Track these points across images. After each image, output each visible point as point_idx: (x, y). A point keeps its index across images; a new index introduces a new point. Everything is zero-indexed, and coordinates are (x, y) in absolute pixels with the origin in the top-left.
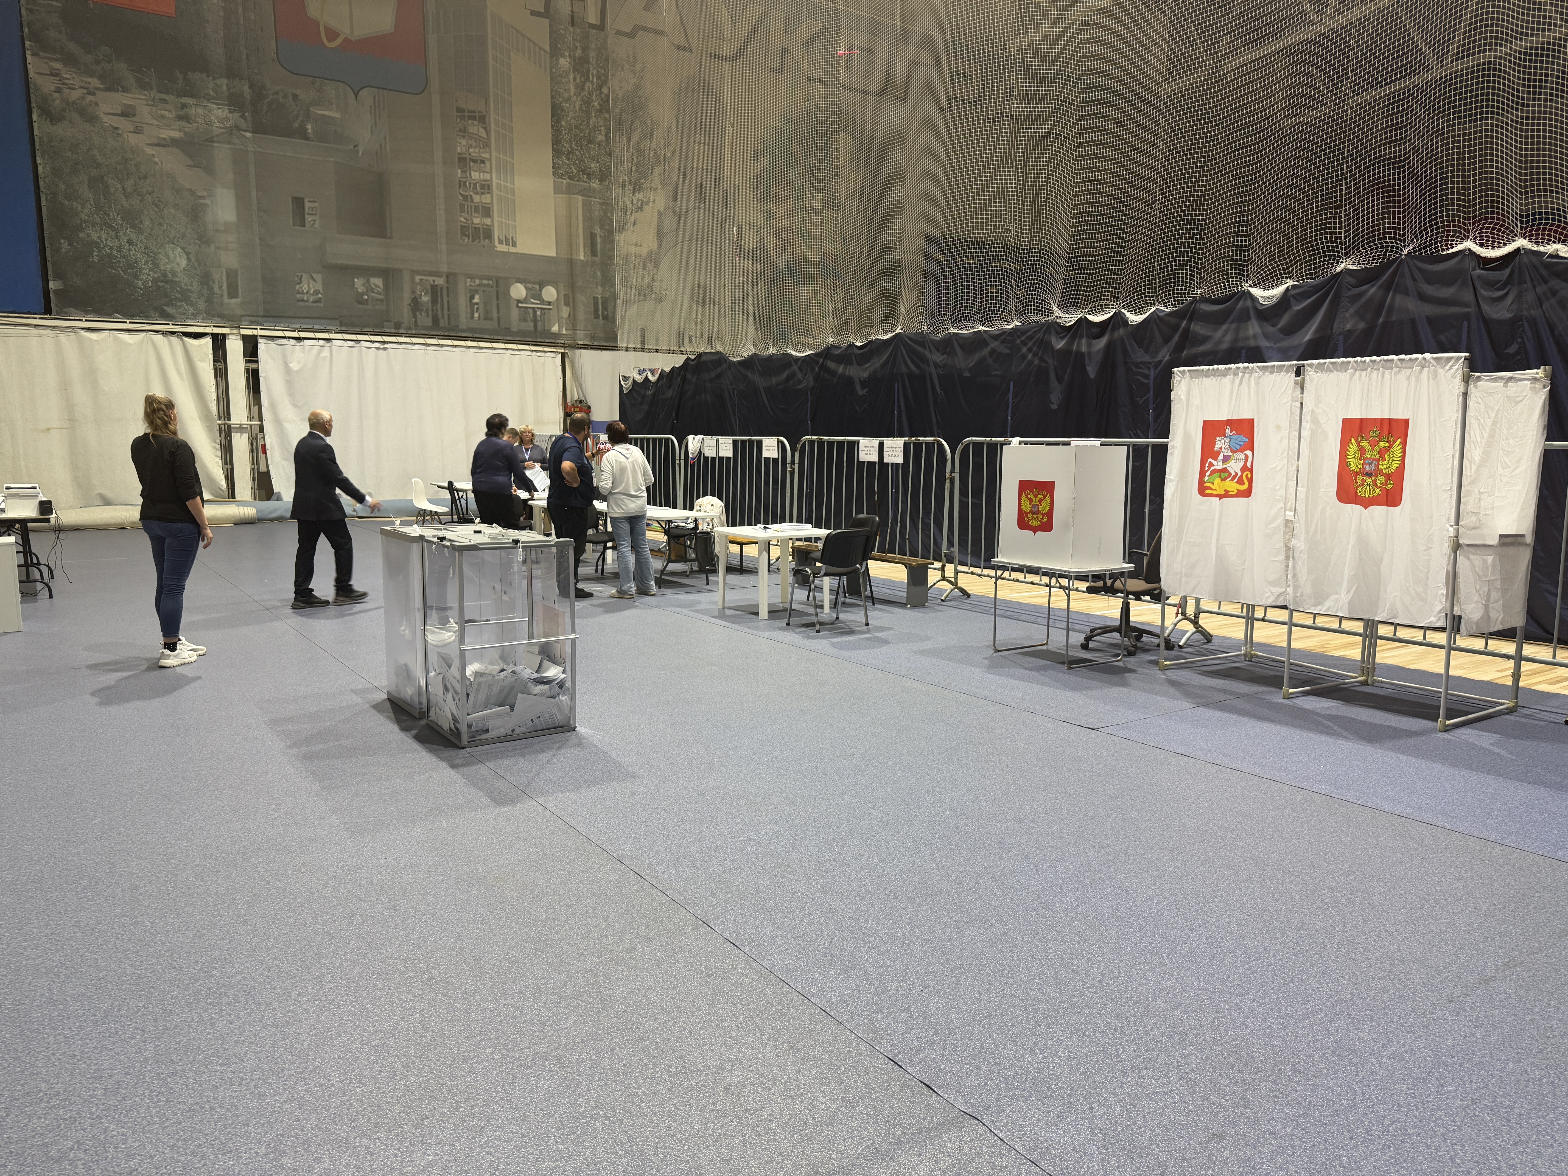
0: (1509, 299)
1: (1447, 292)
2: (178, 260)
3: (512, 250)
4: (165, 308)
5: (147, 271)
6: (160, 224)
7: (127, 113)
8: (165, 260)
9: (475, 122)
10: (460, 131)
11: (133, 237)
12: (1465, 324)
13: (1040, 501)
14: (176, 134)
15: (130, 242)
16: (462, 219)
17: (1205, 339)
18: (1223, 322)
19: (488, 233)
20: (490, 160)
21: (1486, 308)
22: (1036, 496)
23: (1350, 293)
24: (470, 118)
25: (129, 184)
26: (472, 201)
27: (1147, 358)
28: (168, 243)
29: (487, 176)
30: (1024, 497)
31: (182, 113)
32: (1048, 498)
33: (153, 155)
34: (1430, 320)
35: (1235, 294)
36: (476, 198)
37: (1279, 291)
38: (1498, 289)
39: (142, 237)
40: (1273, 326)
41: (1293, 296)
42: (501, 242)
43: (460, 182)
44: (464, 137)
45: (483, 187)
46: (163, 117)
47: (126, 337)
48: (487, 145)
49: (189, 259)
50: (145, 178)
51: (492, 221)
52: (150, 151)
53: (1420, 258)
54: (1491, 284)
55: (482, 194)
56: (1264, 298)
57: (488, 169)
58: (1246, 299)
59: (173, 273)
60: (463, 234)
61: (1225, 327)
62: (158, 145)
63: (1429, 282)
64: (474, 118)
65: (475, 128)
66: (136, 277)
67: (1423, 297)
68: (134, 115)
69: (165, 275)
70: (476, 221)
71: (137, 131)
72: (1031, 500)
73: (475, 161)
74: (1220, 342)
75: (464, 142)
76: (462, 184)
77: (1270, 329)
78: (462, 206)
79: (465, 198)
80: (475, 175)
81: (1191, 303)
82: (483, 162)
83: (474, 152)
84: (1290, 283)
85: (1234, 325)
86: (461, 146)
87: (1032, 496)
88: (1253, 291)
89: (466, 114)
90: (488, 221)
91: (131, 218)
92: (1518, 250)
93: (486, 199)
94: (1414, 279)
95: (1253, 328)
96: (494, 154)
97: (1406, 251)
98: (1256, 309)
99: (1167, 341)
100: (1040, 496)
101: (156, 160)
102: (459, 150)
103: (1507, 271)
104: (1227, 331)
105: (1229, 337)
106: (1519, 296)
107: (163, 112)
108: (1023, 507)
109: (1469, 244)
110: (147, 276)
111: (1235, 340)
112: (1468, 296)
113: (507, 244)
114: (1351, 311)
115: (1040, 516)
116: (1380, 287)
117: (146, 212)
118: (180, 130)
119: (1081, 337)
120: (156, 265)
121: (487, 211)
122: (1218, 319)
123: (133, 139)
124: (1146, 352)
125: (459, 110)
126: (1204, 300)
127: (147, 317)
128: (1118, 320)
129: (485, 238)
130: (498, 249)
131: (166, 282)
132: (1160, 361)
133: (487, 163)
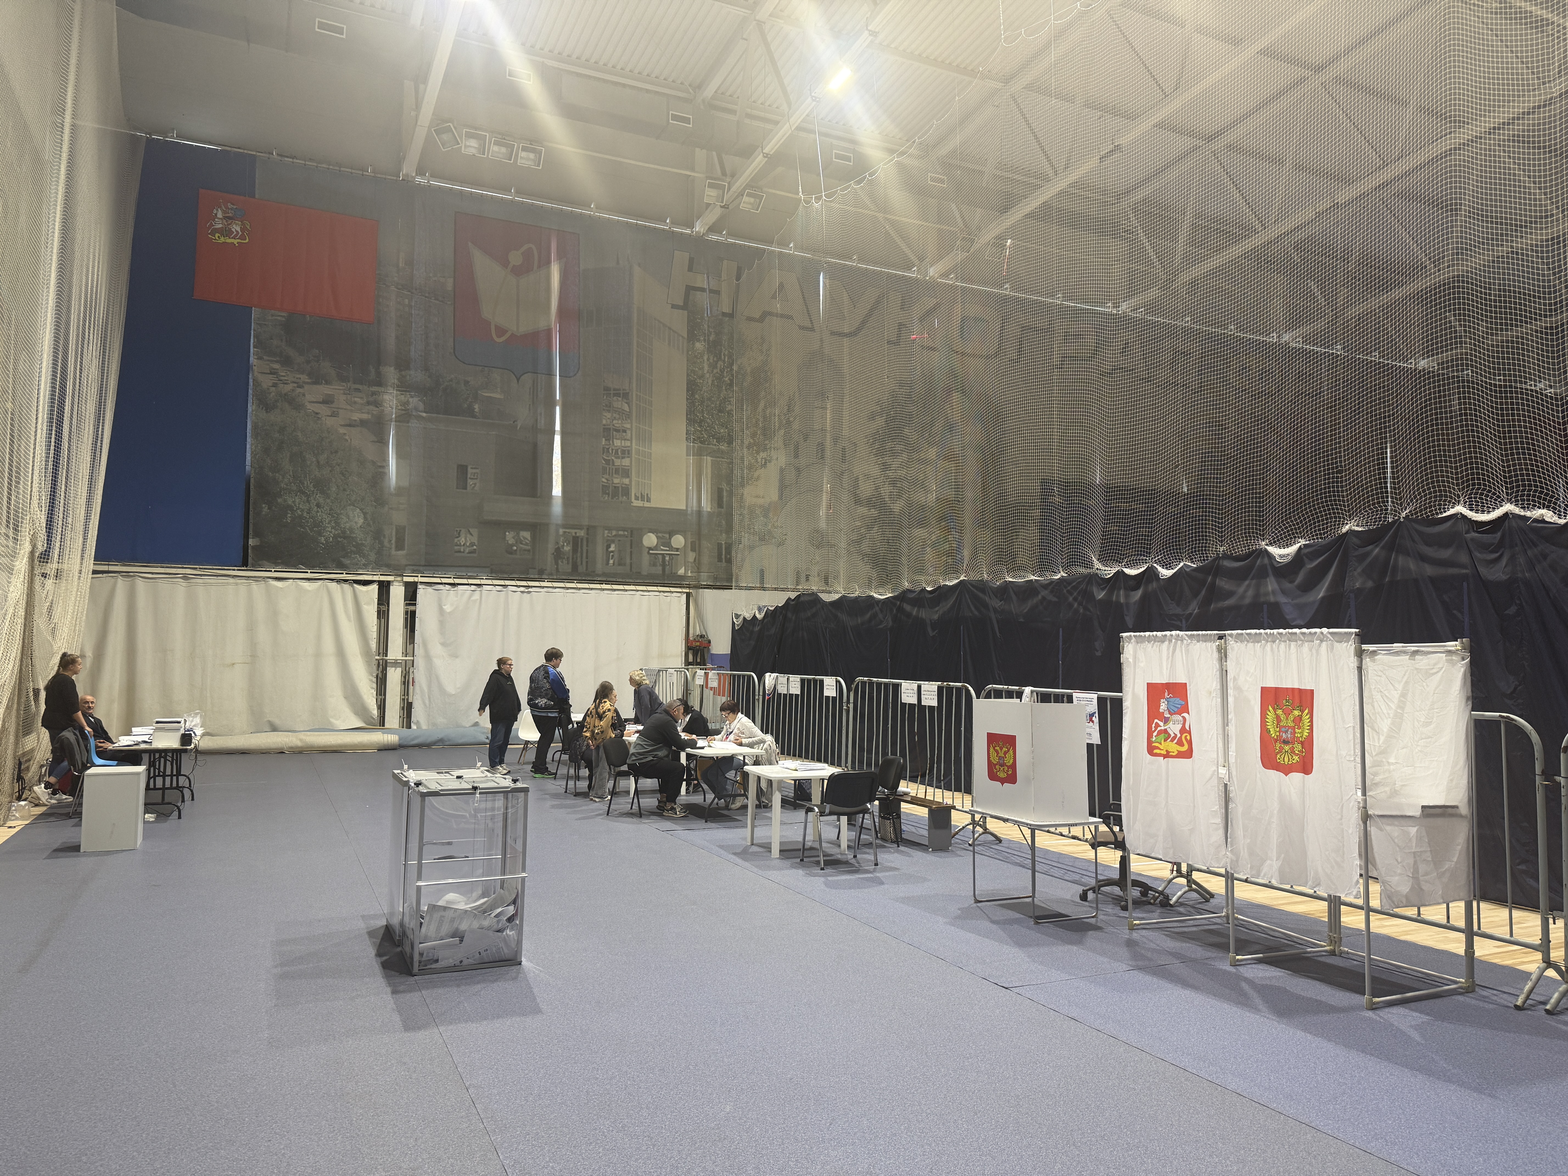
0: (1504, 561)
1: (1446, 554)
2: (356, 519)
3: (647, 505)
4: (342, 559)
5: (330, 529)
6: (344, 490)
7: (327, 401)
8: (345, 519)
9: (620, 399)
10: (606, 406)
11: (321, 501)
12: (1465, 584)
13: (1005, 753)
14: (365, 416)
15: (318, 506)
16: (604, 480)
17: (1231, 594)
18: (1245, 578)
19: (626, 491)
20: (631, 429)
21: (1482, 570)
22: (1001, 749)
23: (1356, 553)
24: (615, 395)
25: (323, 458)
26: (613, 465)
27: (1178, 611)
28: (350, 505)
29: (628, 443)
30: (992, 750)
31: (371, 399)
32: (1011, 752)
33: (345, 434)
34: (1432, 580)
35: (1254, 551)
36: (618, 462)
37: (1292, 549)
38: (1492, 552)
39: (328, 501)
40: (1292, 582)
41: (1305, 555)
42: (637, 498)
43: (604, 448)
44: (609, 411)
45: (623, 452)
46: (355, 403)
47: (306, 585)
48: (628, 416)
49: (365, 518)
50: (336, 452)
51: (631, 481)
52: (342, 430)
53: (1416, 521)
54: (1485, 547)
55: (623, 458)
56: (1281, 556)
57: (629, 437)
58: (1263, 557)
59: (351, 530)
60: (604, 493)
61: (1247, 582)
62: (350, 425)
63: (1427, 544)
64: (618, 395)
65: (618, 403)
66: (320, 534)
67: (1423, 558)
68: (332, 402)
69: (344, 532)
70: (616, 481)
71: (334, 415)
72: (997, 752)
73: (617, 431)
74: (1243, 597)
75: (609, 415)
76: (606, 450)
77: (1287, 585)
78: (604, 469)
79: (607, 462)
80: (617, 443)
81: (1215, 559)
82: (625, 431)
83: (617, 423)
84: (1303, 542)
85: (1254, 581)
86: (606, 418)
87: (997, 748)
88: (1271, 549)
89: (612, 392)
90: (626, 481)
91: (321, 486)
92: (1506, 515)
93: (626, 462)
94: (1414, 541)
95: (1271, 585)
96: (634, 424)
97: (1403, 515)
98: (1272, 566)
99: (1196, 595)
100: (1005, 749)
101: (347, 437)
102: (604, 422)
103: (1499, 534)
104: (1249, 586)
105: (1250, 593)
106: (1513, 558)
107: (356, 399)
108: (991, 759)
109: (1460, 509)
110: (329, 533)
111: (1257, 595)
112: (1464, 558)
113: (643, 500)
114: (1359, 570)
115: (1006, 768)
116: (1383, 548)
117: (334, 480)
118: (368, 413)
119: (1119, 589)
120: (337, 524)
121: (626, 473)
122: (1239, 576)
123: (330, 422)
124: (1178, 605)
125: (607, 389)
126: (1226, 556)
127: (325, 568)
128: (1151, 573)
129: (622, 496)
130: (634, 504)
131: (345, 538)
132: (1191, 614)
133: (629, 432)
